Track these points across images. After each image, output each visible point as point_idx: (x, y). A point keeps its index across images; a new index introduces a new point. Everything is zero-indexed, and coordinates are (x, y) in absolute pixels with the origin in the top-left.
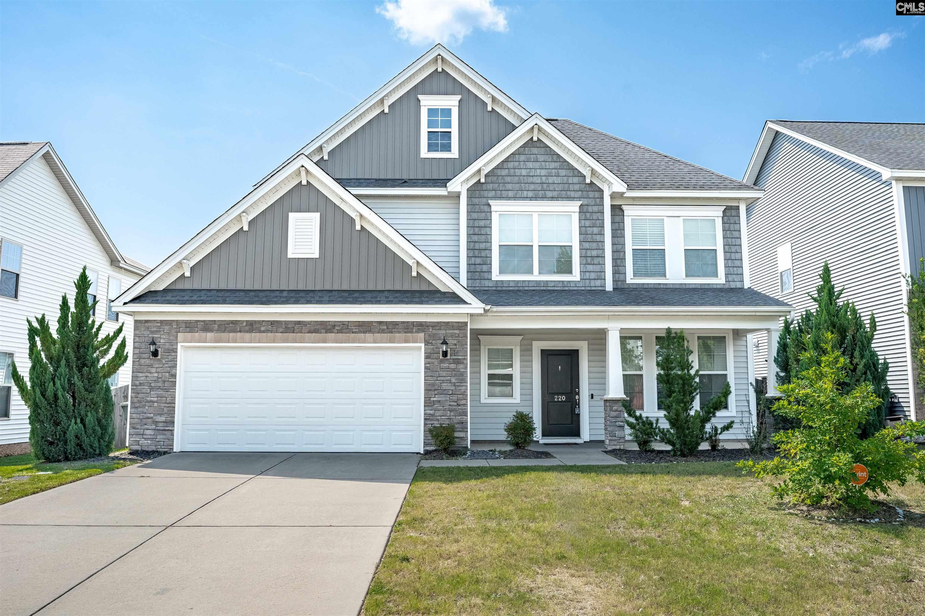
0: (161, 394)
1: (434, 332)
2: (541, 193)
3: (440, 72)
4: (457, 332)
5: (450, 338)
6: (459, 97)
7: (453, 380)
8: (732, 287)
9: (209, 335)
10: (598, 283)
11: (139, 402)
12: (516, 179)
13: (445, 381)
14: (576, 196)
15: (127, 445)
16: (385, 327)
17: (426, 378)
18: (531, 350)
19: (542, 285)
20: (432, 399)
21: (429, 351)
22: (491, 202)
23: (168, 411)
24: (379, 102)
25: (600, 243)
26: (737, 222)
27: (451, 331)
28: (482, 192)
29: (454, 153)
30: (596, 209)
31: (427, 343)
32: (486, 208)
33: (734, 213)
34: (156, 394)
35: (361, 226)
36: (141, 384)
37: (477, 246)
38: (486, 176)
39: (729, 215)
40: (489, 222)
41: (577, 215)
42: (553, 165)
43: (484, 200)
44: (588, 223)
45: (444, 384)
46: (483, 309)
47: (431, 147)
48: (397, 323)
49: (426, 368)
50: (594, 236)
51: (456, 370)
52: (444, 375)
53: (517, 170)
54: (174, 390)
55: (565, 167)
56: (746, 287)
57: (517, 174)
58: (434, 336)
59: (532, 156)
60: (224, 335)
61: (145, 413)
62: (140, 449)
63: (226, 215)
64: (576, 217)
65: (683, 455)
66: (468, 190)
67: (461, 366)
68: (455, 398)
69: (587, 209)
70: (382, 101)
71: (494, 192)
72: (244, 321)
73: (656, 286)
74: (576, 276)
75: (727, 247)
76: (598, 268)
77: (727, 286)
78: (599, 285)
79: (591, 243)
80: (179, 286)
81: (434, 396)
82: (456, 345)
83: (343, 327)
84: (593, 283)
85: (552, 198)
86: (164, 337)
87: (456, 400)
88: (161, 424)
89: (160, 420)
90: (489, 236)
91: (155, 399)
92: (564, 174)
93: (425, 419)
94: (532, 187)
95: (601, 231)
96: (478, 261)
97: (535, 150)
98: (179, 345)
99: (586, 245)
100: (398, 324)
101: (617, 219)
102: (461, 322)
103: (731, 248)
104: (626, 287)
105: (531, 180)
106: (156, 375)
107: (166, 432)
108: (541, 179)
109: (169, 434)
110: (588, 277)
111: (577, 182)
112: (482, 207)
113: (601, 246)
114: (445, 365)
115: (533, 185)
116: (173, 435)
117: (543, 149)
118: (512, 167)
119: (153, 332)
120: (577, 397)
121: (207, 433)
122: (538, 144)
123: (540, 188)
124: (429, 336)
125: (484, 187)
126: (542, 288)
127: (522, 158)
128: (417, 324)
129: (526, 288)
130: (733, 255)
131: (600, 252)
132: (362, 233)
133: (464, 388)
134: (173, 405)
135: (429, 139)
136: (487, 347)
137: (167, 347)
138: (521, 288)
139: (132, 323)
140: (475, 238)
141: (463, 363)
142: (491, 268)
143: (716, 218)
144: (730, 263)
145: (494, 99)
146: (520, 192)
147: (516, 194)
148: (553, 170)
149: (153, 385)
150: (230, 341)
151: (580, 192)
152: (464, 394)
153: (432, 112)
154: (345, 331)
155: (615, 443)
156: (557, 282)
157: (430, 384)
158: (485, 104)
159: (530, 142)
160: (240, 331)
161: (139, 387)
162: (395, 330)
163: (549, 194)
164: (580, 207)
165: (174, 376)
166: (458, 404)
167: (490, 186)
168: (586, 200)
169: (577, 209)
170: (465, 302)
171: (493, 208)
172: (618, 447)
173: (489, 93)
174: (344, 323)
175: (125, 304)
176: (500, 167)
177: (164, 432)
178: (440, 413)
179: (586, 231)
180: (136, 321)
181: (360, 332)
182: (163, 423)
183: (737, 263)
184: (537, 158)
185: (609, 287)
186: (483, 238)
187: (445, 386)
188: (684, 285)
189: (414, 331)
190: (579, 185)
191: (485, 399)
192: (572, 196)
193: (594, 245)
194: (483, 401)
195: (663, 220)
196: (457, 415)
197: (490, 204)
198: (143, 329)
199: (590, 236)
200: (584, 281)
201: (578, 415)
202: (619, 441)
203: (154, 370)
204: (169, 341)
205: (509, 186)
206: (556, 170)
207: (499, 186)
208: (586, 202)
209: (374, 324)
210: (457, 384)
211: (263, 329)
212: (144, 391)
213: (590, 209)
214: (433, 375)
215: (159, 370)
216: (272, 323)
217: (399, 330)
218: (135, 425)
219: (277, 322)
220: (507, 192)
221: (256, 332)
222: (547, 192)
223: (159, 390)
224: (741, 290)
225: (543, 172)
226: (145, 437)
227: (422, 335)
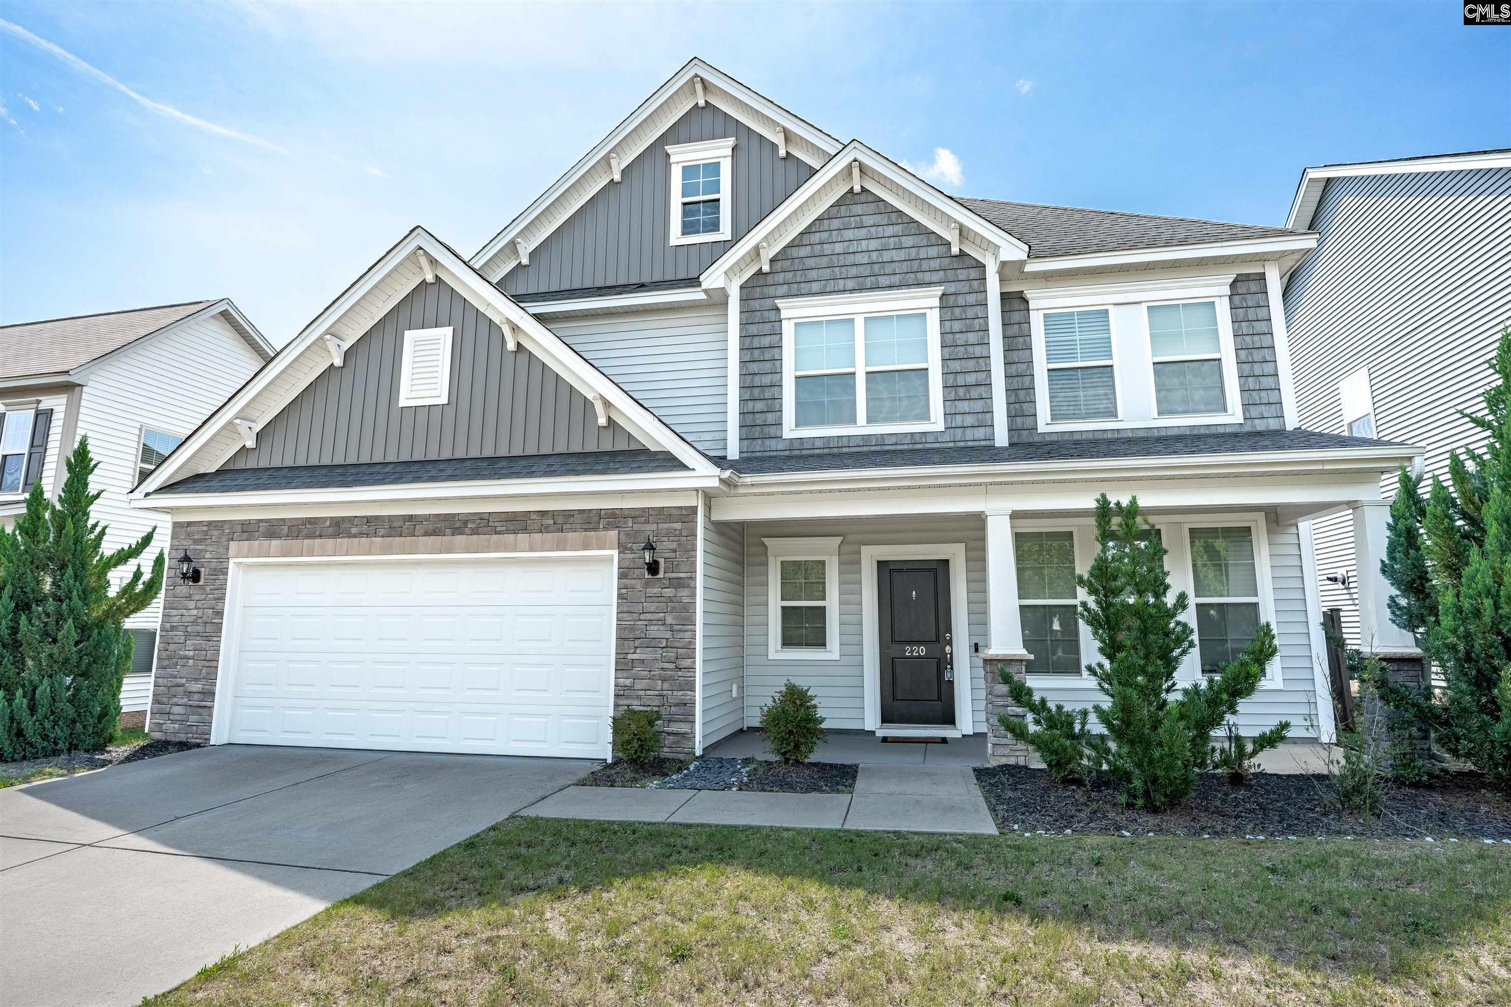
0: (200, 644)
1: (636, 527)
2: (869, 282)
3: (703, 108)
4: (678, 526)
5: (666, 539)
6: (731, 141)
7: (669, 620)
8: (1259, 429)
9: (275, 543)
10: (980, 433)
11: (169, 658)
12: (824, 261)
13: (654, 622)
14: (934, 279)
15: (146, 731)
16: (551, 522)
17: (620, 615)
18: (859, 563)
19: (874, 443)
20: (630, 656)
21: (626, 564)
22: (780, 303)
23: (208, 673)
24: (603, 163)
25: (981, 361)
26: (1262, 304)
27: (667, 525)
28: (766, 289)
29: (725, 232)
30: (971, 299)
31: (622, 548)
32: (772, 315)
33: (1254, 287)
34: (193, 644)
35: (519, 344)
36: (173, 628)
37: (757, 381)
38: (772, 261)
39: (1244, 291)
40: (777, 338)
41: (937, 312)
42: (890, 231)
43: (768, 303)
44: (957, 326)
45: (652, 628)
46: (717, 479)
47: (688, 228)
48: (572, 513)
49: (620, 596)
50: (970, 349)
51: (675, 599)
52: (653, 609)
53: (825, 246)
54: (218, 639)
55: (913, 232)
56: (1290, 427)
57: (826, 252)
58: (633, 535)
59: (852, 219)
60: (296, 543)
61: (175, 677)
62: (164, 739)
63: (299, 340)
64: (933, 319)
65: (1153, 809)
66: (741, 287)
67: (684, 592)
68: (672, 655)
69: (956, 301)
70: (606, 160)
71: (786, 286)
72: (325, 519)
73: (1098, 436)
74: (936, 422)
75: (1243, 353)
76: (978, 406)
77: (1247, 428)
78: (983, 438)
79: (963, 362)
80: (240, 465)
81: (632, 651)
82: (675, 551)
83: (480, 523)
84: (969, 434)
85: (890, 287)
86: (211, 549)
87: (673, 660)
88: (196, 697)
89: (194, 690)
90: (778, 362)
91: (191, 653)
92: (910, 244)
93: (617, 696)
94: (853, 271)
95: (983, 338)
96: (760, 406)
97: (858, 209)
98: (232, 562)
99: (956, 366)
100: (573, 516)
101: (1016, 317)
102: (686, 508)
103: (1251, 354)
104: (1037, 439)
105: (850, 259)
106: (195, 612)
107: (202, 711)
108: (869, 256)
109: (206, 714)
110: (960, 424)
111: (935, 256)
112: (766, 314)
113: (983, 364)
114: (655, 590)
115: (855, 267)
116: (211, 716)
117: (872, 206)
118: (818, 242)
119: (196, 542)
120: (948, 648)
121: (268, 712)
122: (863, 198)
123: (867, 273)
124: (628, 535)
125: (770, 280)
126: (873, 448)
127: (836, 224)
128: (606, 514)
129: (845, 450)
130: (1257, 367)
131: (982, 376)
132: (518, 355)
133: (688, 634)
134: (214, 664)
135: (685, 214)
136: (779, 559)
137: (213, 565)
138: (836, 450)
139: (170, 526)
140: (754, 368)
141: (688, 586)
142: (781, 417)
143: (1217, 300)
144: (1251, 383)
145: (788, 136)
146: (832, 282)
147: (825, 286)
148: (892, 239)
149: (189, 629)
150: (304, 553)
151: (942, 273)
152: (690, 647)
153: (689, 171)
154: (485, 530)
155: (1007, 751)
156: (901, 437)
157: (625, 629)
158: (774, 147)
159: (849, 195)
160: (320, 536)
161: (171, 633)
162: (568, 526)
163: (884, 281)
164: (941, 298)
165: (220, 614)
166: (677, 667)
167: (780, 278)
168: (952, 284)
169: (936, 302)
170: (684, 467)
171: (784, 314)
172: (1012, 761)
173: (778, 125)
174: (483, 516)
175: (147, 495)
176: (796, 243)
177: (199, 710)
178: (640, 684)
179: (954, 340)
180: (176, 525)
181: (508, 531)
182: (198, 695)
183: (1268, 382)
184: (862, 222)
185: (1001, 438)
186: (767, 366)
187: (654, 631)
188: (1156, 431)
189: (601, 526)
190: (938, 260)
191: (777, 651)
192: (927, 280)
193: (971, 365)
194: (772, 655)
195: (1107, 311)
196: (674, 688)
197: (779, 305)
198: (183, 537)
199: (962, 349)
200: (952, 431)
201: (951, 683)
202: (1015, 747)
203: (192, 605)
204: (218, 556)
205: (813, 274)
206: (896, 239)
207: (794, 276)
208: (952, 288)
209: (533, 517)
210: (676, 627)
211: (354, 531)
212: (176, 639)
213: (961, 300)
214: (632, 609)
215: (199, 604)
216: (369, 520)
217: (574, 526)
218: (159, 698)
219: (376, 518)
220: (809, 284)
221: (343, 537)
222: (880, 279)
223: (198, 638)
224: (1281, 433)
225: (873, 244)
226: (172, 717)
227: (614, 534)
